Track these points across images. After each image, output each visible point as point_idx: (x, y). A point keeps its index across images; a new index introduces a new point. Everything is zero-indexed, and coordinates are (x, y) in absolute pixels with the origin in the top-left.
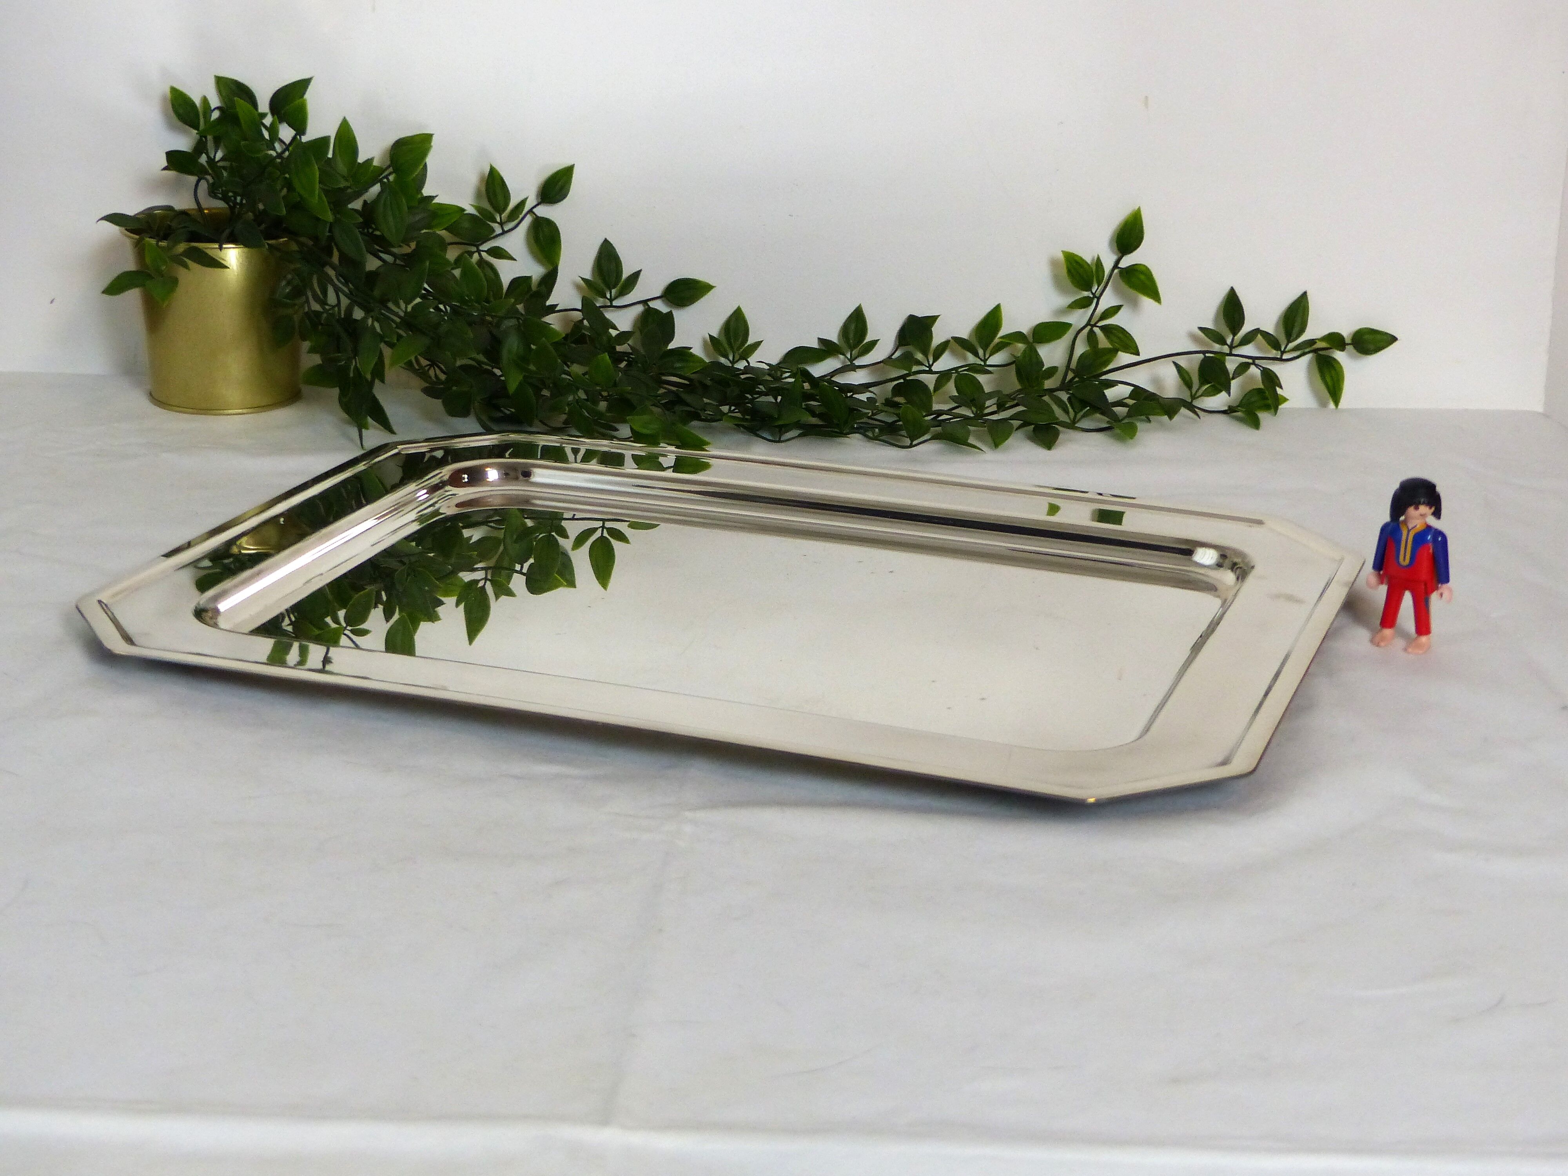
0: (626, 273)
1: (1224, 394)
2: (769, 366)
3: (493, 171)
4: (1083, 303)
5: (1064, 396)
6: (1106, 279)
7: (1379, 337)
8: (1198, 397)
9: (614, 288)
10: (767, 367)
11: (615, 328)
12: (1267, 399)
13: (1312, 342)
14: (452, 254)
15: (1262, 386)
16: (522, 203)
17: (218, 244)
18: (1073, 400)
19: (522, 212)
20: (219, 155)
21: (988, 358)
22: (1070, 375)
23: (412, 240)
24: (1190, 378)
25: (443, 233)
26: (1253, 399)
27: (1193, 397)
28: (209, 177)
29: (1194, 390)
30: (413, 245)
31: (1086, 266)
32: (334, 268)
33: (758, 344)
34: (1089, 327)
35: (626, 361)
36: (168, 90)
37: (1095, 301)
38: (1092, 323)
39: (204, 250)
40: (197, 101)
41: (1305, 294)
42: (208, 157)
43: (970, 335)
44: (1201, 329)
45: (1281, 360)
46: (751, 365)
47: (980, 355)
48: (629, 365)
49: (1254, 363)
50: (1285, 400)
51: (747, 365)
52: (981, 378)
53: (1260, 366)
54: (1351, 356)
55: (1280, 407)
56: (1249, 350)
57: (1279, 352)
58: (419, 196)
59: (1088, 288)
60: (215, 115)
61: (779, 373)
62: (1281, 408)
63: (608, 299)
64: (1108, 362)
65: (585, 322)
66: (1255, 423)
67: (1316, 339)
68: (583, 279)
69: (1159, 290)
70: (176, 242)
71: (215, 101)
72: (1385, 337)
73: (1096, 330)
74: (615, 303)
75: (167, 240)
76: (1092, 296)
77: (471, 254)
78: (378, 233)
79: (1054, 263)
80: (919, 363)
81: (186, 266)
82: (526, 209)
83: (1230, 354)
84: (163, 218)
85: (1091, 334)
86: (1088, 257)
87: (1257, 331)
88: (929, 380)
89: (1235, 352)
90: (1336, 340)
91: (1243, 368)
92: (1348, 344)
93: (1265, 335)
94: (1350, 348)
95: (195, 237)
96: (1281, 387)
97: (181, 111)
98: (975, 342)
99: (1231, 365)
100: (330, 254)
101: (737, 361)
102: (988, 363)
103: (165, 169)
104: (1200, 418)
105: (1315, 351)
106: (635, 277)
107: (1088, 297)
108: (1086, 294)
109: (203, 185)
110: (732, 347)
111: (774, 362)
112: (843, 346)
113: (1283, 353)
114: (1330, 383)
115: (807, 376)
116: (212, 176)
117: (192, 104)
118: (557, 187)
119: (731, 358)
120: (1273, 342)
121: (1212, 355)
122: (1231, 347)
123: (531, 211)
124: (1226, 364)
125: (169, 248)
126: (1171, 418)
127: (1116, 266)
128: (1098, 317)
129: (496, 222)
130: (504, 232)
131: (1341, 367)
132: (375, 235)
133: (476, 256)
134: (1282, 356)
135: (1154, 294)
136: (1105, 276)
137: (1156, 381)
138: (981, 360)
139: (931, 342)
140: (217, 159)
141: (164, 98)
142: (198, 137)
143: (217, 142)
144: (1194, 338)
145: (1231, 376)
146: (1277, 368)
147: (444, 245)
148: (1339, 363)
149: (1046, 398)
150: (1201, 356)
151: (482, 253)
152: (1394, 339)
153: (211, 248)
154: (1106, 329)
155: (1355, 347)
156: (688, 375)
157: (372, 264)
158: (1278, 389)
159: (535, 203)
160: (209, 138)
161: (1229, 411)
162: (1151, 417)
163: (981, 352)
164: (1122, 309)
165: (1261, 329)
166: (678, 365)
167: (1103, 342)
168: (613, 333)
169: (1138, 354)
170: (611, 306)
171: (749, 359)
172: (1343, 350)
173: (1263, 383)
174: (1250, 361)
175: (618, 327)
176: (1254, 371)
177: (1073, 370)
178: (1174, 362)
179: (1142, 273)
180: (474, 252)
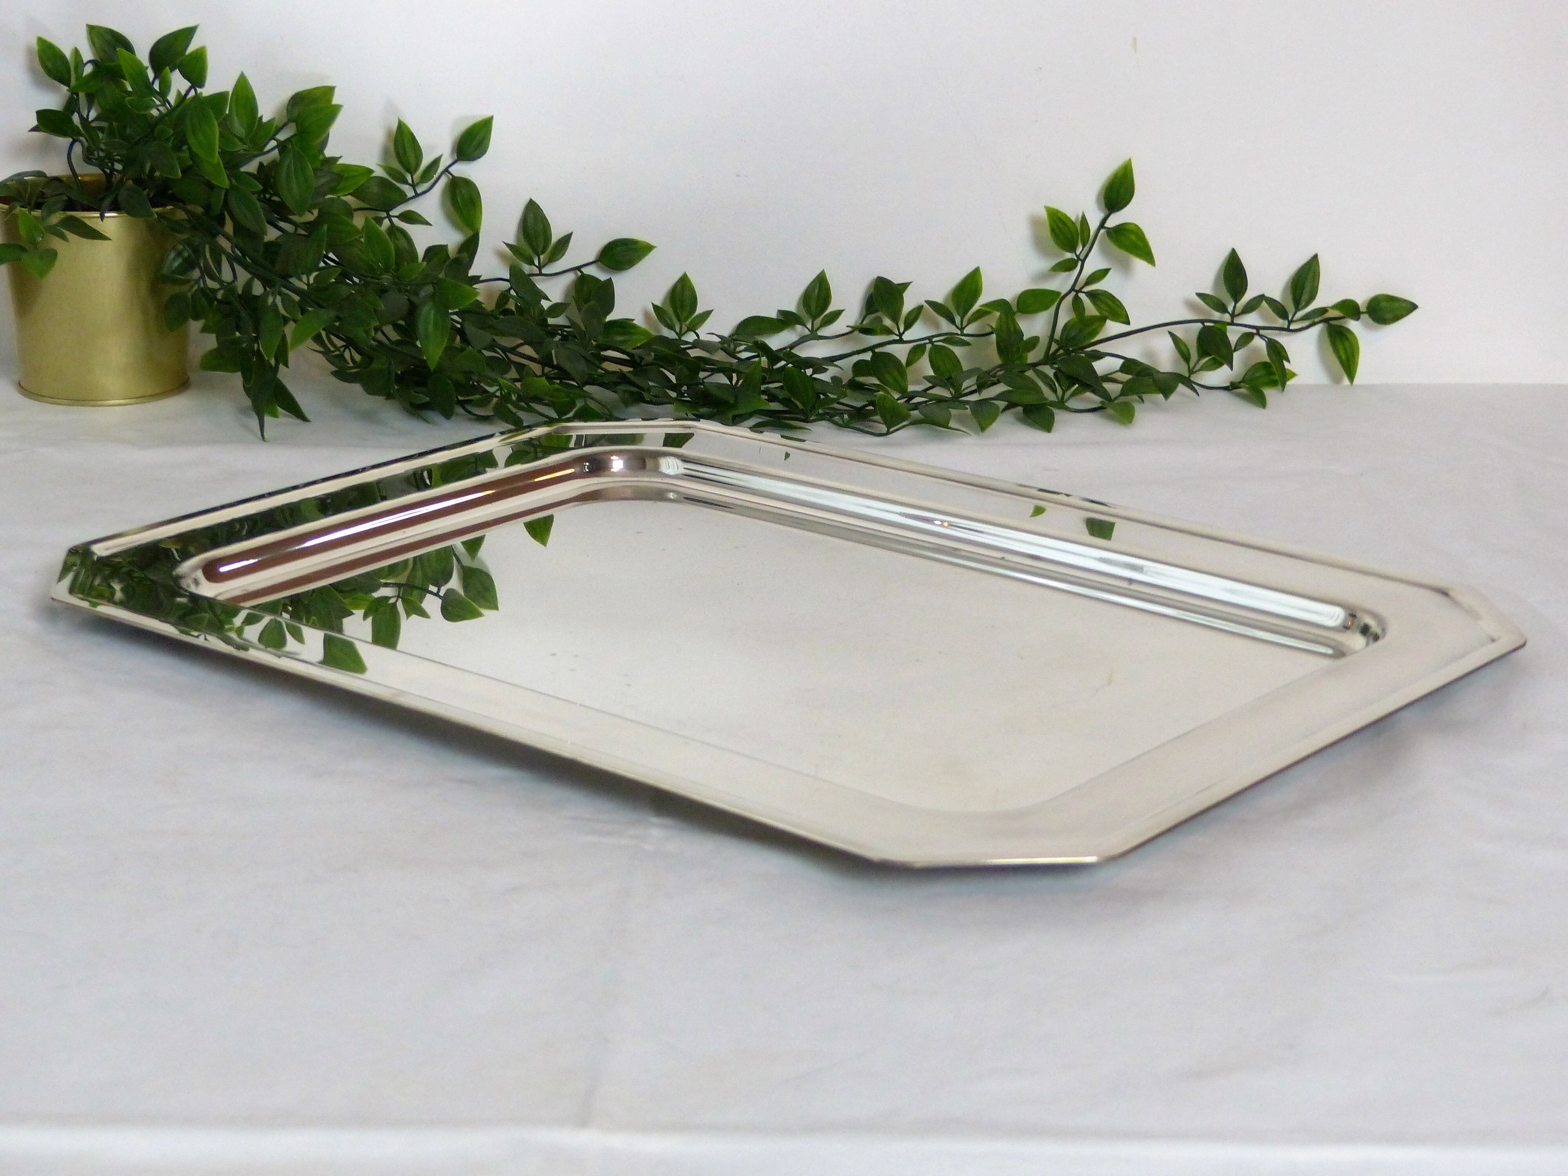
0: (556, 235)
1: (1225, 368)
2: (721, 339)
3: (401, 127)
4: (1067, 266)
5: (1049, 371)
6: (1092, 237)
7: (1396, 305)
8: (1196, 372)
9: (543, 253)
10: (718, 340)
11: (547, 299)
12: (1273, 374)
13: (1324, 310)
14: (359, 221)
15: (1267, 360)
16: (436, 162)
17: (99, 212)
18: (1059, 375)
19: (436, 171)
20: (93, 115)
21: (965, 327)
22: (1054, 347)
23: (314, 206)
24: (1188, 350)
25: (349, 199)
26: (1257, 375)
27: (1191, 372)
28: (82, 138)
29: (1192, 364)
30: (316, 212)
31: (1071, 225)
32: (228, 238)
33: (707, 314)
34: (1073, 293)
35: (559, 335)
36: (34, 42)
37: (1080, 263)
38: (1077, 288)
39: (83, 220)
40: (68, 53)
41: (1315, 257)
42: (81, 116)
43: (946, 300)
44: (1200, 295)
45: (1288, 330)
46: (700, 338)
47: (957, 323)
48: (565, 338)
49: (1258, 334)
50: (1294, 375)
51: (697, 338)
52: (957, 351)
53: (1265, 337)
54: (1366, 326)
55: (1288, 383)
56: (1252, 319)
57: (1286, 322)
58: (321, 157)
59: (1073, 249)
60: (88, 69)
61: (732, 346)
62: (1288, 385)
63: (536, 266)
64: (1095, 332)
65: (513, 292)
66: (1262, 402)
67: (1327, 307)
68: (508, 245)
69: (1153, 252)
70: (51, 212)
71: (87, 54)
72: (1404, 305)
73: (1082, 296)
74: (544, 271)
75: (40, 209)
76: (1076, 258)
77: (379, 221)
78: (275, 198)
79: (1035, 222)
80: (889, 332)
81: (63, 237)
82: (441, 168)
83: (1232, 323)
84: (34, 184)
85: (1077, 300)
86: (1073, 214)
87: (1262, 297)
88: (900, 352)
89: (1236, 321)
90: (1350, 309)
91: (1246, 338)
92: (1363, 313)
93: (1271, 302)
94: (1365, 317)
95: (71, 205)
96: (1288, 361)
97: (50, 65)
98: (951, 307)
99: (1233, 335)
100: (222, 223)
101: (684, 334)
102: (965, 332)
103: (34, 129)
104: (1198, 395)
105: (1326, 321)
106: (565, 241)
107: (1072, 259)
108: (1069, 255)
109: (78, 149)
110: (679, 320)
111: (726, 333)
112: (803, 314)
113: (1290, 322)
114: (1344, 357)
115: (764, 349)
116: (85, 138)
117: (63, 57)
118: (475, 143)
119: (678, 330)
120: (1280, 310)
121: (1211, 324)
122: (1233, 316)
123: (446, 170)
124: (1228, 335)
125: (43, 219)
126: (1166, 396)
127: (1102, 225)
128: (1084, 283)
129: (406, 182)
130: (417, 195)
131: (1355, 338)
132: (274, 201)
133: (386, 222)
134: (1289, 326)
135: (1147, 255)
136: (1091, 237)
137: (1150, 354)
138: (958, 328)
139: (903, 306)
140: (91, 119)
141: (30, 51)
142: (69, 93)
143: (91, 98)
144: (1191, 305)
145: (1233, 348)
146: (1284, 340)
147: (350, 212)
148: (1353, 334)
149: (1030, 373)
150: (1200, 325)
151: (392, 218)
152: (1413, 307)
153: (91, 218)
154: (1093, 295)
155: (1370, 316)
156: (630, 350)
157: (272, 234)
158: (1285, 362)
159: (450, 162)
160: (82, 95)
161: (1231, 388)
162: (1144, 396)
163: (958, 319)
164: (1110, 273)
165: (1267, 295)
166: (620, 338)
167: (1090, 309)
168: (545, 304)
169: (1128, 323)
170: (541, 274)
171: (697, 331)
172: (1358, 319)
173: (1269, 355)
174: (1254, 331)
175: (549, 297)
176: (1259, 343)
177: (1056, 342)
178: (1170, 333)
179: (1132, 232)
180: (383, 219)
